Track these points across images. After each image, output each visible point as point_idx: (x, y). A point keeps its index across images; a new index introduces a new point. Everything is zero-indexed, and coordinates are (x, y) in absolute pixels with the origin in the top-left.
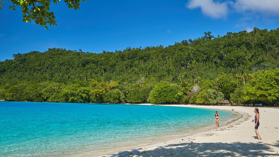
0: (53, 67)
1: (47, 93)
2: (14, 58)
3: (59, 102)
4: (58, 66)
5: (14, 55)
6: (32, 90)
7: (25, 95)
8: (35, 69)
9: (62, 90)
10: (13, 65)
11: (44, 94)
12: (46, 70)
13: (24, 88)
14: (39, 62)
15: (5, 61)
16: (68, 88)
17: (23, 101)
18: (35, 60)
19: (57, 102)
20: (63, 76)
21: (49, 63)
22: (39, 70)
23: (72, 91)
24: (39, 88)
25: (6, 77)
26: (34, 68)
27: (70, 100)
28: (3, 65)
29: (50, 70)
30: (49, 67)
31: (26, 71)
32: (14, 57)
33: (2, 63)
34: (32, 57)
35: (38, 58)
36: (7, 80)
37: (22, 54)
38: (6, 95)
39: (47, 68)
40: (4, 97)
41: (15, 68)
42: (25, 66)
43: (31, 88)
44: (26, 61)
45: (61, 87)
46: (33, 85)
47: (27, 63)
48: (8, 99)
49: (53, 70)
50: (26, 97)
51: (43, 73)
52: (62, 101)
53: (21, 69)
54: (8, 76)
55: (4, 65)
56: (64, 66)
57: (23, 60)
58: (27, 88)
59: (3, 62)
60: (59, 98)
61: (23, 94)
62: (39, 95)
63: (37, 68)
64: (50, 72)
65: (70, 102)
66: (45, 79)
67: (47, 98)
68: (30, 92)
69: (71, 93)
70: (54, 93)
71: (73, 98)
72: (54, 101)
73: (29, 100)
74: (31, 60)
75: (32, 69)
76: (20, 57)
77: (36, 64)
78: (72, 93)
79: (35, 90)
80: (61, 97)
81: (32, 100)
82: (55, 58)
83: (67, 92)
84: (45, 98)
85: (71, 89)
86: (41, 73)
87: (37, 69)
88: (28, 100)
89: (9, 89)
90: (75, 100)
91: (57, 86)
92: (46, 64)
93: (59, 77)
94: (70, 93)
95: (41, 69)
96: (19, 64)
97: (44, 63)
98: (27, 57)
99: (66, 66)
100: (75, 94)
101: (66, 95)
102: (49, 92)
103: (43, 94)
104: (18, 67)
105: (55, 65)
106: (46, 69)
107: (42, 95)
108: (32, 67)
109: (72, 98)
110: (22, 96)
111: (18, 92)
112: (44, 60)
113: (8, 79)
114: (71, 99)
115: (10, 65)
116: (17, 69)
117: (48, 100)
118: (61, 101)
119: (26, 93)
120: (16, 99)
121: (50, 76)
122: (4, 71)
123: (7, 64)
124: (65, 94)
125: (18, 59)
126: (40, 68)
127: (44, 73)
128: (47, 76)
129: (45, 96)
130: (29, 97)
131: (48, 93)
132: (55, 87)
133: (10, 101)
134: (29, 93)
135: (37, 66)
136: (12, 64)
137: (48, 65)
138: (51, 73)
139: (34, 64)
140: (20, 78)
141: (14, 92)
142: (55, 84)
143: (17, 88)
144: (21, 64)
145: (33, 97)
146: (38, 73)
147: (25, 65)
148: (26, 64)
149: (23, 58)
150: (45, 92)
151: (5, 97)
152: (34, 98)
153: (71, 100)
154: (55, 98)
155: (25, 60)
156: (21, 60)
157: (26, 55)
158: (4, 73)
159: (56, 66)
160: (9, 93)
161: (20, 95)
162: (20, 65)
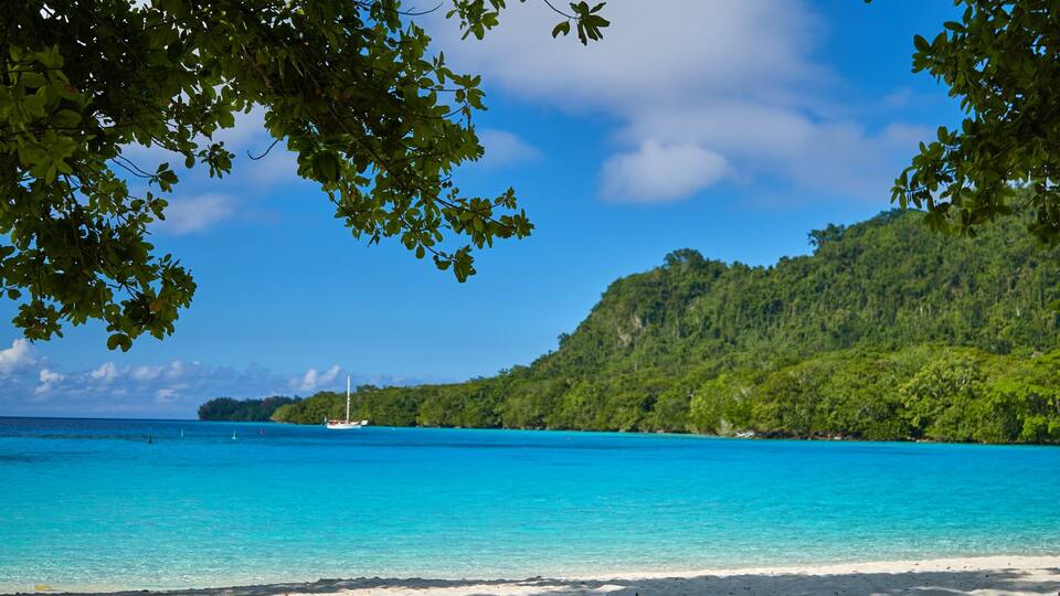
0: (979, 277)
1: (922, 402)
2: (816, 248)
3: (976, 442)
4: (1002, 267)
5: (815, 233)
6: (858, 387)
7: (831, 411)
8: (902, 289)
9: (990, 383)
10: (810, 278)
11: (907, 405)
12: (948, 293)
13: (826, 380)
14: (916, 256)
15: (778, 265)
16: (1013, 375)
17: (824, 436)
18: (897, 251)
19: (969, 440)
20: (1030, 318)
21: (961, 257)
22: (917, 295)
23: (1035, 389)
24: (886, 379)
25: (787, 335)
26: (894, 287)
27: (1027, 431)
28: (772, 283)
29: (967, 289)
30: (964, 279)
31: (865, 301)
32: (813, 242)
33: (767, 274)
34: (887, 237)
35: (912, 238)
36: (790, 346)
37: (846, 227)
38: (755, 411)
39: (956, 282)
40: (748, 419)
41: (817, 290)
42: (857, 281)
43: (854, 379)
44: (861, 258)
45: (984, 370)
46: (862, 367)
47: (866, 267)
48: (763, 427)
49: (980, 291)
50: (836, 418)
51: (935, 309)
52: (989, 438)
53: (844, 294)
54: (793, 327)
55: (775, 280)
56: (1033, 265)
57: (850, 255)
58: (837, 380)
59: (771, 268)
60: (976, 420)
61: (819, 407)
62: (886, 410)
63: (910, 284)
64: (969, 301)
65: (1028, 443)
66: (946, 332)
67: (925, 422)
68: (848, 398)
69: (1027, 398)
70: (955, 400)
71: (1039, 420)
72: (953, 436)
73: (850, 434)
74: (881, 249)
75: (890, 290)
76: (839, 239)
77: (905, 268)
78: (1036, 395)
79: (871, 387)
80: (985, 417)
81: (858, 435)
82: (990, 233)
83: (1013, 394)
84: (915, 423)
85: (1028, 379)
86: (929, 306)
87: (909, 289)
88: (845, 434)
89: (764, 388)
90: (1050, 430)
91: (964, 366)
92: (946, 264)
93: (1013, 321)
94: (1023, 399)
95: (928, 290)
96: (832, 275)
97: (940, 260)
98: (863, 240)
99: (1041, 267)
100: (1050, 403)
101: (1007, 406)
102: (933, 396)
103: (903, 406)
104: (829, 287)
105: (989, 263)
106: (950, 286)
107: (898, 411)
108: (890, 284)
109: (1034, 421)
110: (817, 417)
111: (802, 397)
112: (939, 244)
113: (793, 343)
114: (1030, 423)
115: (799, 279)
116: (828, 294)
117: (929, 432)
118: (986, 436)
119: (834, 402)
120: (796, 426)
121: (967, 319)
122: (778, 306)
123: (788, 277)
124: (1002, 405)
125: (828, 250)
126: (922, 284)
127: (944, 305)
128: (957, 319)
129: (915, 414)
130: (846, 421)
131: (926, 401)
132: (958, 372)
133: (772, 436)
134: (844, 402)
135: (910, 278)
136: (806, 275)
137: (955, 268)
138: (972, 303)
139: (894, 266)
140: (839, 333)
141: (784, 400)
142: (958, 358)
143: (794, 380)
144: (840, 270)
145: (860, 418)
146: (914, 307)
147: (859, 277)
148: (862, 270)
149: (849, 243)
150: (915, 397)
151: (751, 422)
152: (868, 423)
153: (1030, 431)
154: (958, 420)
155: (857, 251)
156: (838, 253)
157: (860, 229)
158: (775, 317)
159: (994, 271)
160: (766, 402)
161: (812, 411)
162: (835, 275)
